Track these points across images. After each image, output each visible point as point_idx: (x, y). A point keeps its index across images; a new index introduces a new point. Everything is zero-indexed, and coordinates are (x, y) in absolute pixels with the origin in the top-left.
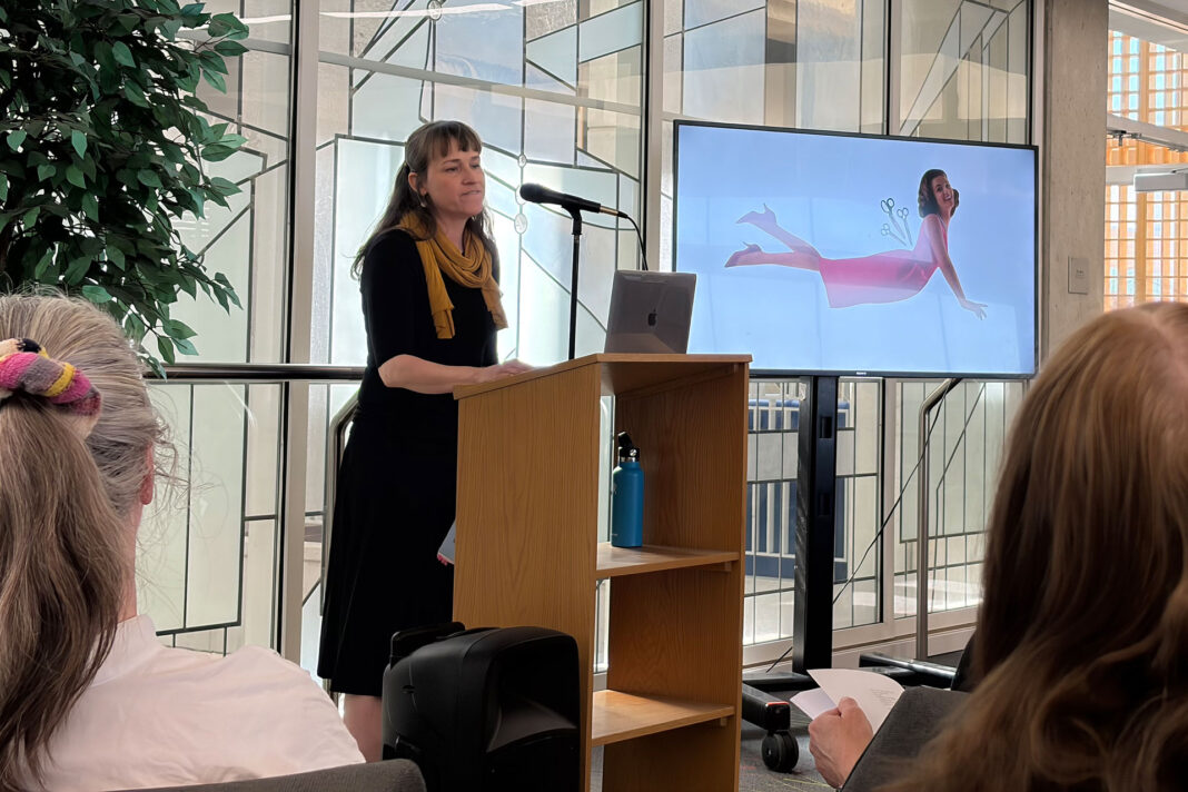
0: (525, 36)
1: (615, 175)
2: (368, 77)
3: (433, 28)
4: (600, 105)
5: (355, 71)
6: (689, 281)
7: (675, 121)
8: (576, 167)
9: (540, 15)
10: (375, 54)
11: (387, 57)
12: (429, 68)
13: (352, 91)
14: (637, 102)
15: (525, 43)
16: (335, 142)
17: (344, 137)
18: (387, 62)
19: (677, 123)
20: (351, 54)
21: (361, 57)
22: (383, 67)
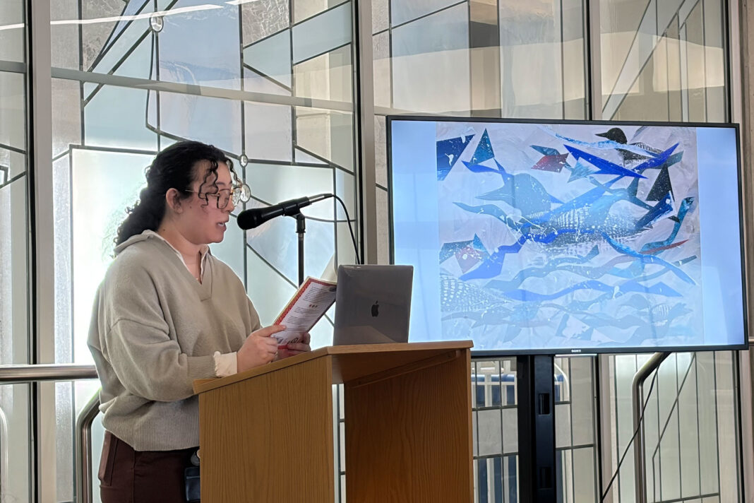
0: (241, 42)
1: (332, 170)
2: (98, 89)
3: (156, 40)
4: (308, 103)
5: (85, 84)
6: (407, 272)
7: (387, 117)
8: (295, 164)
9: (255, 21)
10: (103, 68)
11: (115, 69)
12: (154, 78)
13: (83, 104)
14: (349, 100)
15: (242, 48)
16: (70, 151)
17: (78, 147)
18: (115, 74)
19: (389, 119)
20: (81, 69)
21: (90, 71)
22: (110, 79)
